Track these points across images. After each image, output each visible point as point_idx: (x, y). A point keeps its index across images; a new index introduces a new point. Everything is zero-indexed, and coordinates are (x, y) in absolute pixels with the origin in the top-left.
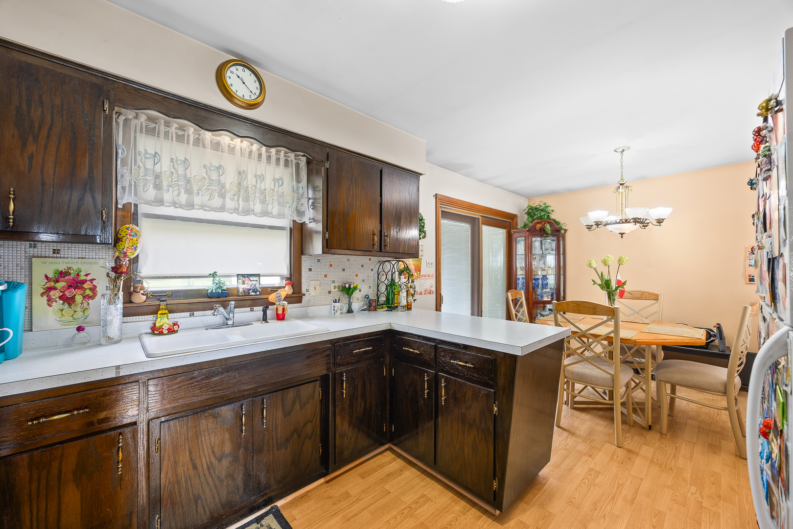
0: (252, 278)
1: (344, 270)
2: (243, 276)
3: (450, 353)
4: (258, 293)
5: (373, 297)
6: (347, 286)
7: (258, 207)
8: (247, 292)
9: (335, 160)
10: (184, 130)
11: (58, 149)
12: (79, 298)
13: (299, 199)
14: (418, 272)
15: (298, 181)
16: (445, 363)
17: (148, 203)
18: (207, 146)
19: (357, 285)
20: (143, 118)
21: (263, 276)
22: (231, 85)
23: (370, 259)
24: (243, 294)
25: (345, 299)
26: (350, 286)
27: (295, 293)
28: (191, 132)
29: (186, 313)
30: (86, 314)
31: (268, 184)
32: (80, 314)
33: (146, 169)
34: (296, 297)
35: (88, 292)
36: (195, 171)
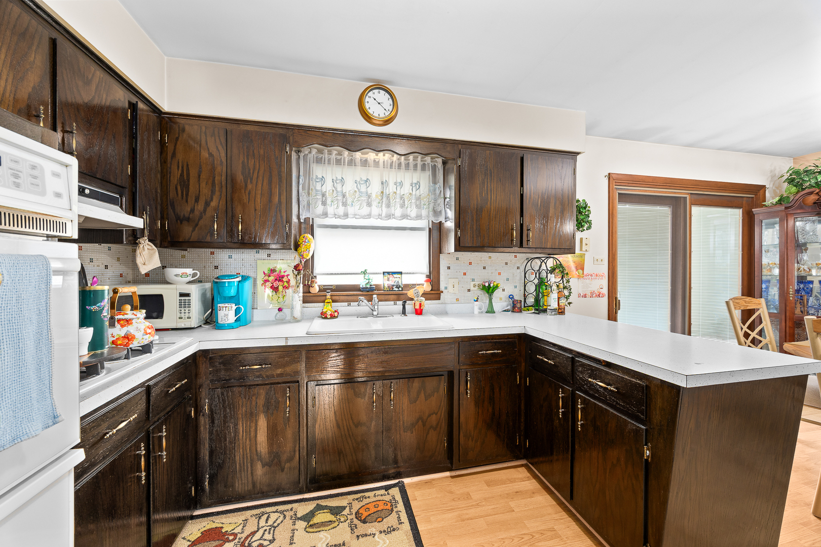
0: (395, 276)
1: (484, 268)
2: (388, 273)
3: (589, 369)
4: (400, 289)
5: (518, 296)
6: (487, 284)
7: (398, 212)
8: (391, 288)
9: (467, 156)
10: (341, 155)
11: (262, 185)
12: (281, 288)
13: (436, 200)
14: (580, 271)
15: (435, 182)
16: (584, 381)
17: (318, 216)
18: (357, 164)
19: (497, 284)
20: (314, 151)
21: (405, 273)
22: (369, 108)
23: (516, 257)
24: (388, 289)
25: (485, 297)
26: (489, 285)
27: (434, 290)
28: (346, 156)
29: (345, 303)
30: (285, 300)
31: (406, 189)
32: (281, 299)
33: (317, 191)
34: (435, 293)
35: (286, 284)
36: (349, 187)
